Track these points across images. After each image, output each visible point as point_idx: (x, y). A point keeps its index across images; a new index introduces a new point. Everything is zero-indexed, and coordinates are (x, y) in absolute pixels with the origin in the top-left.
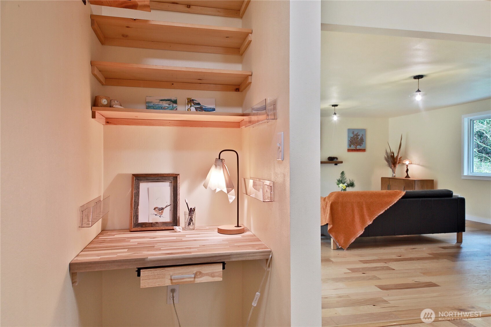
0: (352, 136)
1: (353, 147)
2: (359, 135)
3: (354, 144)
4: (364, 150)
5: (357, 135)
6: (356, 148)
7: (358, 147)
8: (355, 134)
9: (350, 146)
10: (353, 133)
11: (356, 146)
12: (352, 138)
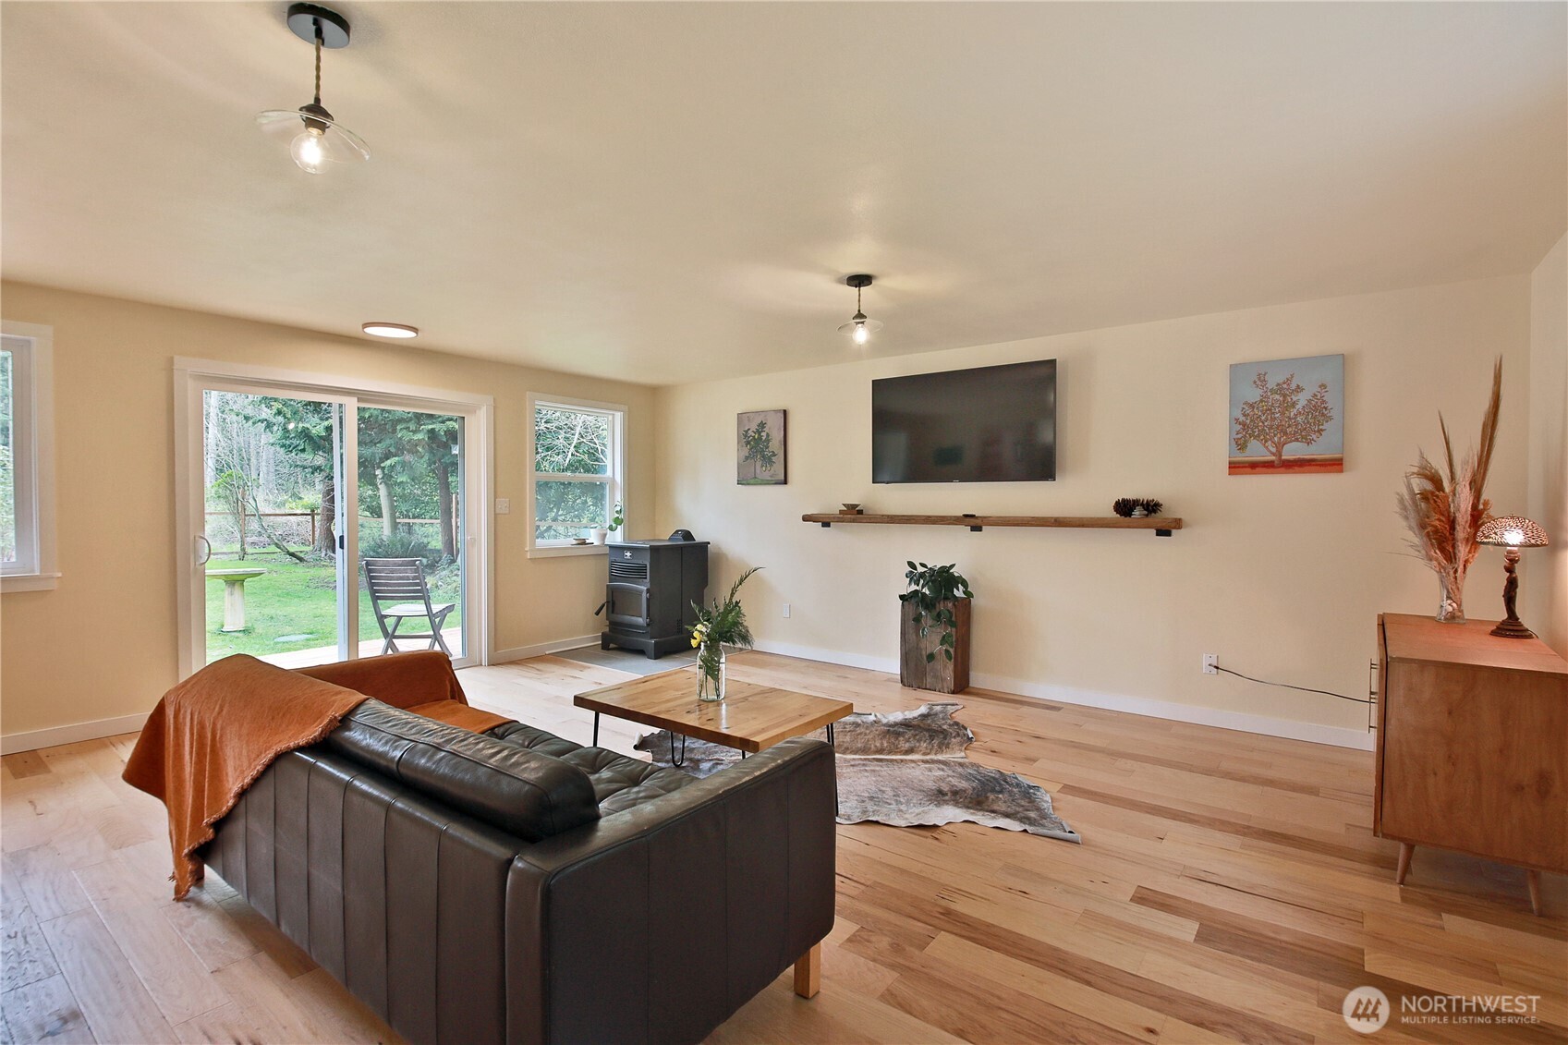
0: (1254, 395)
1: (1257, 451)
2: (1299, 389)
3: (1263, 437)
4: (1335, 465)
5: (1286, 391)
6: (1279, 453)
7: (1293, 451)
8: (1271, 384)
9: (1241, 445)
10: (1261, 380)
11: (1280, 446)
12: (1252, 406)
